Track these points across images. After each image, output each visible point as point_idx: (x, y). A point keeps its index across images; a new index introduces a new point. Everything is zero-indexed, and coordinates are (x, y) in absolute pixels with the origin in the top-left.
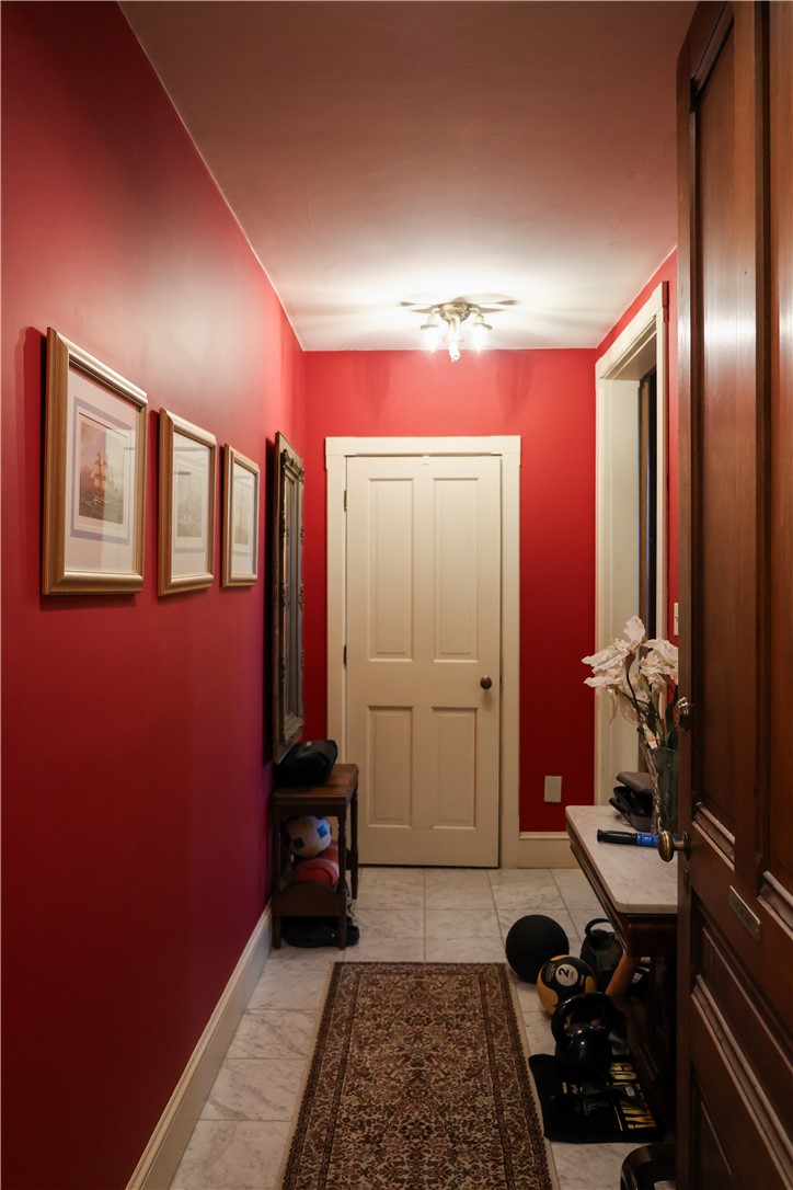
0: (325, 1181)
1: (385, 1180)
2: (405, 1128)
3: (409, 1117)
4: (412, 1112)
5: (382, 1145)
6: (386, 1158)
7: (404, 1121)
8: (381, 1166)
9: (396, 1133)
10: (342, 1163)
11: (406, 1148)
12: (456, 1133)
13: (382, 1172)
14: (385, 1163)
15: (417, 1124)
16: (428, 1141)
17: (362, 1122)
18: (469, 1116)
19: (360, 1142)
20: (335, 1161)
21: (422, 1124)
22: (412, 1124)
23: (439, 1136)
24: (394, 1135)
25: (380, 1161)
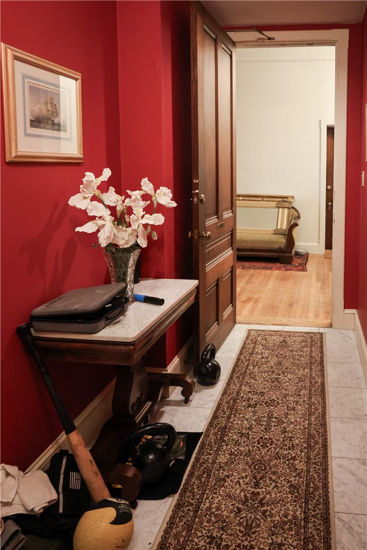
0: (308, 420)
1: (283, 419)
2: (271, 445)
3: (268, 451)
4: (266, 454)
5: (283, 436)
6: (282, 429)
7: (270, 449)
8: (284, 425)
9: (275, 442)
10: (302, 428)
11: (272, 433)
12: (245, 439)
13: (284, 423)
14: (282, 426)
15: (264, 446)
16: (261, 435)
17: (293, 449)
18: (236, 449)
19: (294, 438)
20: (305, 429)
21: (261, 446)
22: (267, 446)
23: (254, 438)
24: (277, 440)
25: (285, 428)
